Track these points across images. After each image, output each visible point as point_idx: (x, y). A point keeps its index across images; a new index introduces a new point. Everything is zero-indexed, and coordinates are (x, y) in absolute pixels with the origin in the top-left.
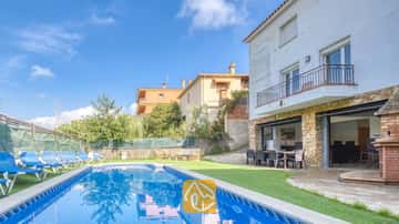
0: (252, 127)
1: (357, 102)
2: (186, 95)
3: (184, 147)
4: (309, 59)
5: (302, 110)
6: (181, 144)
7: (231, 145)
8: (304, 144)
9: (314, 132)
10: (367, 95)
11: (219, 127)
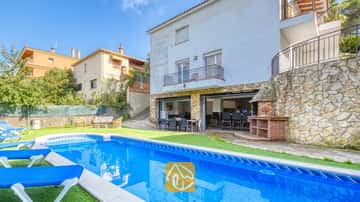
0: (153, 101)
1: (225, 91)
2: (82, 65)
3: (98, 115)
4: (196, 58)
5: (191, 92)
6: (95, 112)
7: (131, 113)
8: (192, 115)
9: (199, 107)
10: (231, 87)
11: (122, 98)
